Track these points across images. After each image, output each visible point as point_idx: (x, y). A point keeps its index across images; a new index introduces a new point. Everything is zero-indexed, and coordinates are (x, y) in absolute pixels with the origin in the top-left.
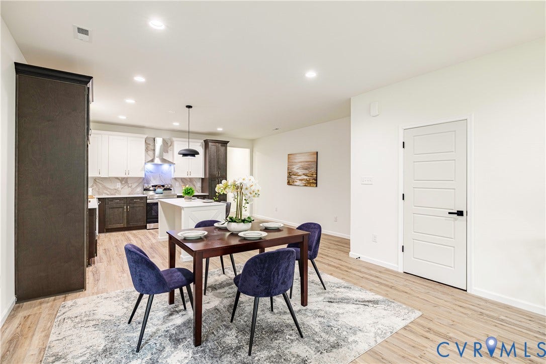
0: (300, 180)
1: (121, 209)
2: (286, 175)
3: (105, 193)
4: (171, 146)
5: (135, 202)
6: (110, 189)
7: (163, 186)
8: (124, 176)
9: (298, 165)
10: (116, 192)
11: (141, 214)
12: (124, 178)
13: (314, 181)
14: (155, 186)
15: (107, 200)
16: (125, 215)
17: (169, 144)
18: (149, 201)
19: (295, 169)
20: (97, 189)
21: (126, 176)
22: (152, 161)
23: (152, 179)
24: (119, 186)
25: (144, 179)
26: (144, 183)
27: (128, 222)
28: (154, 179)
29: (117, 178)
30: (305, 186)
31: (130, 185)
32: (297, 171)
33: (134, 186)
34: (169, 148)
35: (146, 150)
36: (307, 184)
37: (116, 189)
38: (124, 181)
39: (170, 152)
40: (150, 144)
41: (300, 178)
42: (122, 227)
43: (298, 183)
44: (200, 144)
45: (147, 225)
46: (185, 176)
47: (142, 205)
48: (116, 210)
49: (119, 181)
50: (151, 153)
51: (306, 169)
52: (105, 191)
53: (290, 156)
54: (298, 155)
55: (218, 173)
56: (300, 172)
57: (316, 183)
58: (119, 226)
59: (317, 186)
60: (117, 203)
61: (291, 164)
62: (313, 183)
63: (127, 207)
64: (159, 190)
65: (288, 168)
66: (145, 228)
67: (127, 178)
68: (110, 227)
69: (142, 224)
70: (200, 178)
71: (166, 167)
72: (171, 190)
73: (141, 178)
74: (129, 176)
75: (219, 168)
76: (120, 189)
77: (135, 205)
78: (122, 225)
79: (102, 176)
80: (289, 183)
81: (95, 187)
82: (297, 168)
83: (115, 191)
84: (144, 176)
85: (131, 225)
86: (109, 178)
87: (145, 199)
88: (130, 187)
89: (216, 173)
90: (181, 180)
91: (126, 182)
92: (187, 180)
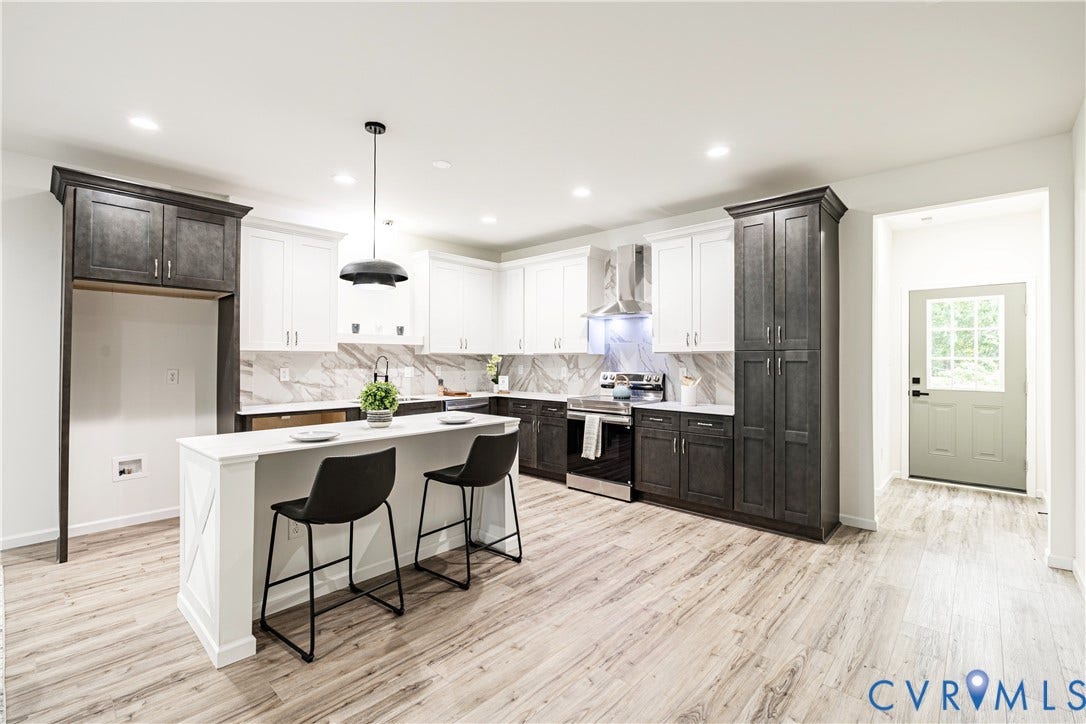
1: (529, 427)
5: (551, 415)
15: (511, 404)
16: (535, 440)
20: (536, 380)
24: (565, 374)
27: (539, 458)
42: (531, 466)
45: (568, 475)
47: (562, 423)
49: (564, 363)
58: (526, 462)
60: (524, 411)
63: (536, 423)
64: (620, 388)
69: (560, 469)
75: (777, 313)
76: (566, 382)
77: (550, 421)
78: (530, 462)
87: (565, 409)
90: (694, 360)
91: (576, 366)
92: (709, 360)
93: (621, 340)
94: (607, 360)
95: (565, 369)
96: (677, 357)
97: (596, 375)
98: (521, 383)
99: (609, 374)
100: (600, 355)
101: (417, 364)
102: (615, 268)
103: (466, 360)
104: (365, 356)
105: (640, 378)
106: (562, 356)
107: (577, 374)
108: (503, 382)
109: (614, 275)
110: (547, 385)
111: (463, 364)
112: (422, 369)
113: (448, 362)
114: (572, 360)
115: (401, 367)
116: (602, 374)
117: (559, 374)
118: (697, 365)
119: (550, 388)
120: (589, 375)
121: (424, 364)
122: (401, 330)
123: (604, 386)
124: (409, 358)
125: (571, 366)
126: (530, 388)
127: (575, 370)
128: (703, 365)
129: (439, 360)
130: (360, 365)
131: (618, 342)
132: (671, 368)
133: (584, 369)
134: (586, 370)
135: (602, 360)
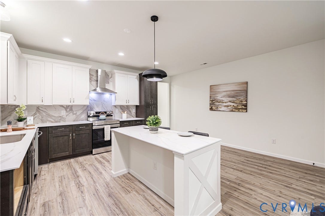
0: (225, 106)
1: (66, 137)
2: (208, 102)
3: (49, 121)
4: (111, 77)
5: (81, 130)
6: (54, 117)
7: (106, 113)
8: (69, 104)
9: (223, 94)
10: (60, 120)
11: (87, 140)
12: (69, 106)
13: (243, 107)
14: (99, 113)
15: (50, 129)
16: (71, 143)
17: (110, 76)
18: (94, 128)
19: (219, 97)
20: (40, 117)
21: (71, 104)
22: (95, 90)
23: (95, 106)
24: (64, 114)
25: (88, 106)
26: (88, 110)
27: (74, 150)
28: (98, 107)
29: (62, 106)
30: (232, 111)
31: (75, 112)
32: (222, 99)
33: (78, 113)
34: (110, 79)
35: (90, 81)
36: (234, 110)
37: (60, 117)
38: (69, 108)
39: (111, 83)
40: (93, 75)
41: (225, 104)
42: (68, 155)
43: (223, 109)
44: (136, 77)
45: (93, 150)
46: (124, 103)
47: (88, 131)
48: (61, 139)
49: (64, 109)
50: (94, 83)
51: (233, 97)
52: (50, 119)
53: (212, 87)
54: (222, 86)
55: (152, 101)
56: (225, 99)
57: (246, 109)
58: (64, 154)
59: (247, 111)
60: (62, 131)
61: (213, 93)
62: (242, 109)
63: (72, 135)
64: (102, 117)
65: (210, 97)
66: (91, 153)
67: (72, 106)
68: (54, 156)
69: (88, 150)
70: (134, 105)
71: (107, 96)
72: (112, 116)
73: (85, 106)
74: (73, 104)
75: (152, 97)
76: (65, 116)
77: (81, 132)
78: (67, 153)
79: (45, 103)
80: (211, 109)
81: (38, 114)
82: (222, 96)
83: (60, 118)
84: (89, 104)
85: (77, 152)
86: (54, 106)
87: (90, 126)
88: (75, 114)
89: (149, 100)
90: (120, 107)
92: (124, 107)
93: (95, 100)
94: (88, 108)
95: (65, 111)
99: (92, 112)
107: (71, 114)
117: (60, 114)
119: (53, 121)
125: (68, 110)
127: (71, 111)
128: (123, 109)
131: (93, 101)
132: (113, 109)
133: (76, 111)
134: (77, 111)
135: (86, 108)
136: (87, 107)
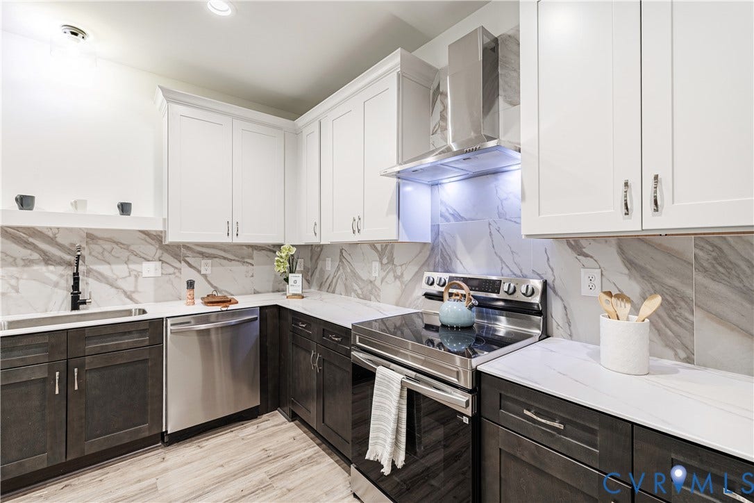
1: (308, 359)
5: (333, 347)
10: (371, 292)
12: (386, 246)
15: (289, 318)
16: (314, 382)
20: (344, 279)
24: (377, 274)
26: (436, 266)
31: (399, 271)
33: (407, 275)
37: (371, 283)
38: (386, 252)
42: (311, 426)
48: (302, 354)
49: (376, 255)
58: (305, 415)
67: (392, 246)
76: (378, 282)
77: (332, 357)
78: (309, 418)
81: (341, 269)
83: (370, 288)
88: (399, 277)
91: (391, 261)
93: (457, 217)
94: (435, 253)
95: (376, 265)
96: (576, 244)
97: (418, 274)
98: (329, 281)
99: (436, 276)
100: (425, 244)
101: (167, 257)
102: (446, 95)
103: (255, 252)
104: (60, 246)
105: (494, 286)
106: (372, 245)
107: (391, 274)
108: (295, 282)
109: (445, 108)
110: (356, 287)
111: (251, 257)
112: (177, 264)
113: (223, 254)
114: (384, 250)
115: (135, 263)
116: (427, 274)
117: (370, 273)
118: (631, 264)
119: (360, 292)
120: (407, 277)
121: (177, 256)
122: (124, 208)
123: (429, 296)
124: (151, 250)
125: (385, 261)
126: (338, 290)
127: (390, 266)
128: (650, 266)
129: (207, 252)
130: (47, 260)
131: (453, 222)
132: (562, 268)
133: (401, 266)
134: (404, 267)
135: (428, 253)
136: (433, 249)
